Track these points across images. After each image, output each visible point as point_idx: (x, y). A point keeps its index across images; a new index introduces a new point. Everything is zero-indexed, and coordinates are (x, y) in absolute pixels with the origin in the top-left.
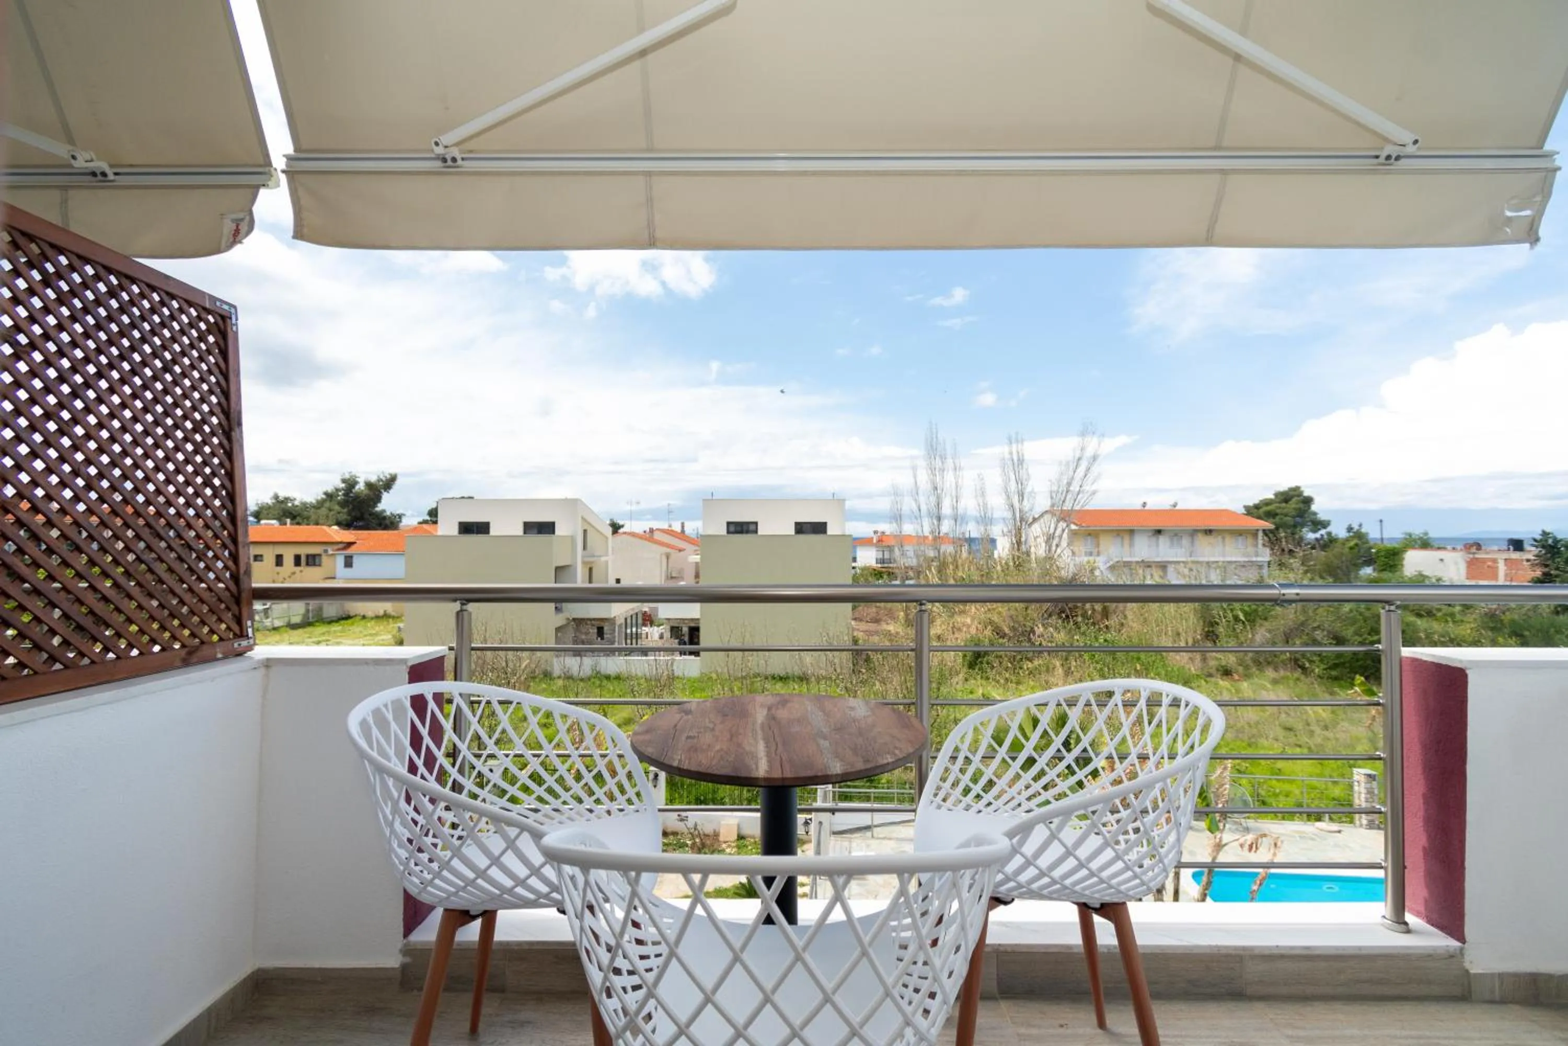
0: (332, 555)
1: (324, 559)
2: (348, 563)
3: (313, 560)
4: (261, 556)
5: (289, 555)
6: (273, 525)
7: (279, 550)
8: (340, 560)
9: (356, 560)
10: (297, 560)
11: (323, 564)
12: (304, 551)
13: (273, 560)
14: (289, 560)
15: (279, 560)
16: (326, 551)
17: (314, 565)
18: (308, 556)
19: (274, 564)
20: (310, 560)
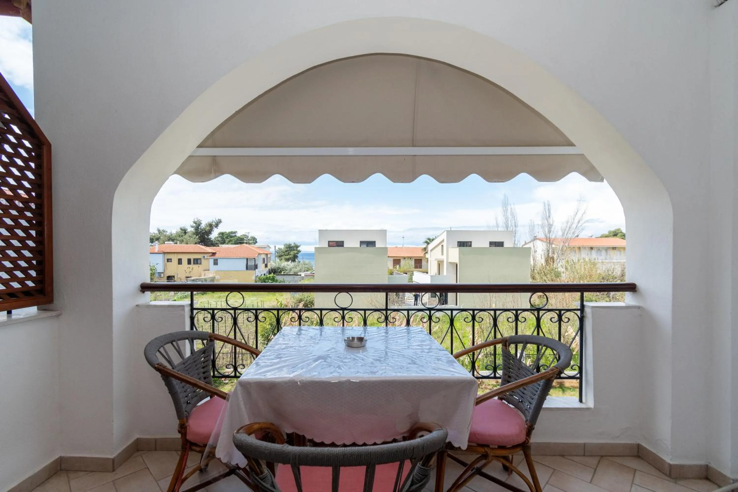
0: (207, 259)
1: (203, 261)
2: (216, 263)
3: (197, 261)
4: (171, 259)
5: (185, 259)
6: (171, 244)
7: (180, 256)
8: (211, 261)
9: (219, 261)
10: (189, 262)
11: (202, 263)
12: (192, 257)
13: (177, 261)
14: (185, 262)
15: (180, 262)
16: (204, 257)
17: (197, 264)
18: (194, 259)
19: (178, 264)
20: (195, 262)
